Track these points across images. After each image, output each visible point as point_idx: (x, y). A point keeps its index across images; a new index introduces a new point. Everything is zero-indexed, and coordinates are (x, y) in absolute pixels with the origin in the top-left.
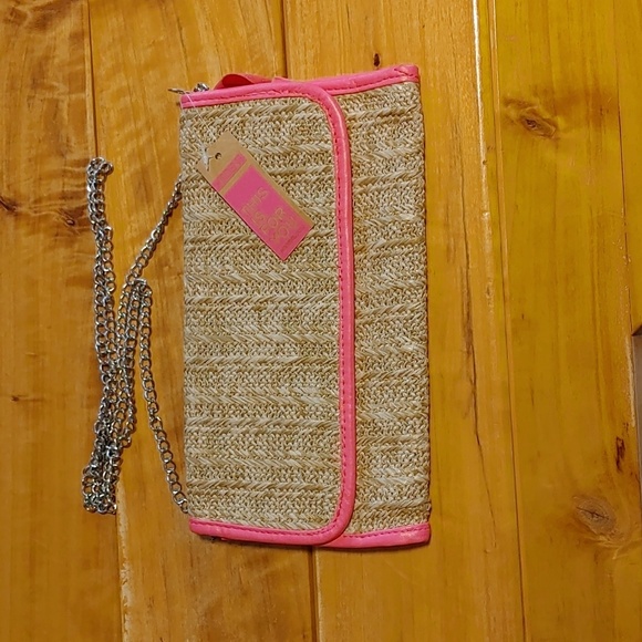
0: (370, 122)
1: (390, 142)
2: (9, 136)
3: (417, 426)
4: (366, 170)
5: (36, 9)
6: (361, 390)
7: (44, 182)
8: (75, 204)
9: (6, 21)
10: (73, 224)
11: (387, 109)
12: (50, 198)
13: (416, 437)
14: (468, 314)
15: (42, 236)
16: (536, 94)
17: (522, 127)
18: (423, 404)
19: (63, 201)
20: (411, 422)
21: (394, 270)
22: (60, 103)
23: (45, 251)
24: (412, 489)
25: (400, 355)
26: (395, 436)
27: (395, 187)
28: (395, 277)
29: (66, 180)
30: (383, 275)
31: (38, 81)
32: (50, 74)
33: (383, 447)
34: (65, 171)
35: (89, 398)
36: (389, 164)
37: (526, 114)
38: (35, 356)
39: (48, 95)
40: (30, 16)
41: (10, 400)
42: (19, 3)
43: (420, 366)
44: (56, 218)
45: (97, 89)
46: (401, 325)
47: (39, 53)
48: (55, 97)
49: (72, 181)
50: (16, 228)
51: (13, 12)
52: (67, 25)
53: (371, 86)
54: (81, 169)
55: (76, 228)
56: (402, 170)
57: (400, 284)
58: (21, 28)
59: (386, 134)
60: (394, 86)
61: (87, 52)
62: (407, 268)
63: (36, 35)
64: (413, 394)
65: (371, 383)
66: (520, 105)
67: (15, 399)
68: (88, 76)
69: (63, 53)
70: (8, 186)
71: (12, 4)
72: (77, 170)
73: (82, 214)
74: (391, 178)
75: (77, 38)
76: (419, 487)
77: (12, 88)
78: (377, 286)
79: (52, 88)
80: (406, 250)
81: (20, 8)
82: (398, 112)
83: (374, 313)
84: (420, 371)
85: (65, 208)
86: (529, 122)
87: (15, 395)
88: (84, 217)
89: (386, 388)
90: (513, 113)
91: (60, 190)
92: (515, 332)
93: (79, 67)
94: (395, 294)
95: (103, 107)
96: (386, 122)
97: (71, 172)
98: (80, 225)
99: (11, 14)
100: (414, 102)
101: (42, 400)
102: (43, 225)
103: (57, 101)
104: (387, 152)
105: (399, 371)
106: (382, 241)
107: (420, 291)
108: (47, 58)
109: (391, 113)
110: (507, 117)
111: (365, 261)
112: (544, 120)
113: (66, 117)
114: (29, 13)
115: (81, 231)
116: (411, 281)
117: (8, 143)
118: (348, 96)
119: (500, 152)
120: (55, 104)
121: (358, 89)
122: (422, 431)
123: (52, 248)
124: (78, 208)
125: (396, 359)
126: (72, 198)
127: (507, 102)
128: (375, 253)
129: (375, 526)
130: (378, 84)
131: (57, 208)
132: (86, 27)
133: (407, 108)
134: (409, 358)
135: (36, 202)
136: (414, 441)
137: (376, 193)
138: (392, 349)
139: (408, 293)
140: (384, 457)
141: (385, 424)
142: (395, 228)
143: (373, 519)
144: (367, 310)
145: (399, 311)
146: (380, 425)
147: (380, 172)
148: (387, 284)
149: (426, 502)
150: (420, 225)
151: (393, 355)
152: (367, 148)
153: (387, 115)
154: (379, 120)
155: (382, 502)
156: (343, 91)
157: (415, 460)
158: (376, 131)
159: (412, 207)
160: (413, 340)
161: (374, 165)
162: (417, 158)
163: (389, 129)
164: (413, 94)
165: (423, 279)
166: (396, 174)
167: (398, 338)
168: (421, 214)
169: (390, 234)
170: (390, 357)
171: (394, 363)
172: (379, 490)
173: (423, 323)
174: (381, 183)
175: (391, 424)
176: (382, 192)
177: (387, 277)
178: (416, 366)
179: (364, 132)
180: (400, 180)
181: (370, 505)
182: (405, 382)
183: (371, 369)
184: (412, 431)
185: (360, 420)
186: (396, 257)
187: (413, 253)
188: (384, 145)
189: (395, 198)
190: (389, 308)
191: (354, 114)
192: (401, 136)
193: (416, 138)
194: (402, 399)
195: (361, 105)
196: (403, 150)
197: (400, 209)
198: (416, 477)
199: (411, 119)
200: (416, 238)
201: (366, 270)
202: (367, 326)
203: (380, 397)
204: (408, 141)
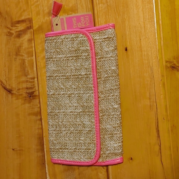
0: (101, 40)
1: (107, 47)
2: (9, 70)
3: (119, 129)
4: (100, 55)
5: (16, 32)
6: (101, 119)
7: (20, 84)
9: (7, 35)
10: (30, 97)
11: (106, 37)
12: (22, 89)
14: (158, 125)
15: (20, 100)
16: (174, 59)
17: (171, 69)
18: (120, 123)
19: (27, 90)
20: (117, 128)
21: (110, 84)
22: (25, 60)
23: (21, 105)
24: (118, 148)
25: (113, 109)
26: (112, 133)
27: (109, 59)
28: (111, 86)
29: (28, 84)
30: (107, 86)
31: (18, 53)
32: (22, 51)
33: (109, 136)
34: (27, 81)
35: (37, 149)
36: (107, 53)
37: (172, 65)
38: (19, 137)
39: (21, 58)
40: (15, 34)
42: (11, 30)
44: (25, 95)
45: (37, 56)
46: (113, 100)
47: (18, 45)
48: (24, 58)
49: (30, 84)
50: (12, 98)
51: (9, 32)
52: (27, 37)
53: (101, 30)
54: (33, 80)
55: (31, 98)
56: (111, 54)
57: (112, 88)
58: (12, 37)
59: (106, 44)
60: (108, 30)
61: (33, 45)
62: (114, 83)
63: (17, 40)
64: (117, 120)
65: (104, 117)
66: (170, 62)
67: (13, 150)
68: (34, 52)
69: (26, 45)
70: (9, 85)
71: (9, 30)
72: (31, 80)
73: (33, 94)
75: (30, 41)
76: (120, 147)
77: (9, 55)
78: (105, 89)
79: (22, 56)
80: (114, 78)
82: (110, 37)
83: (105, 97)
84: (119, 113)
85: (28, 92)
86: (173, 67)
87: (13, 148)
88: (34, 95)
89: (109, 118)
90: (169, 65)
91: (26, 86)
92: (172, 130)
93: (31, 49)
94: (111, 91)
95: (39, 61)
96: (106, 40)
97: (29, 81)
98: (32, 97)
99: (8, 33)
100: (114, 35)
101: (22, 150)
102: (20, 97)
103: (24, 59)
104: (106, 49)
105: (113, 113)
106: (106, 75)
107: (118, 90)
108: (20, 47)
109: (107, 38)
110: (167, 66)
111: (101, 81)
112: (177, 66)
113: (27, 65)
115: (33, 99)
116: (115, 87)
117: (8, 72)
118: (94, 33)
119: (165, 77)
120: (24, 61)
121: (97, 31)
123: (24, 104)
124: (32, 92)
126: (30, 89)
127: (167, 62)
128: (104, 79)
129: (108, 159)
131: (25, 92)
132: (33, 38)
133: (112, 37)
134: (116, 110)
135: (18, 90)
136: (118, 134)
137: (104, 61)
138: (111, 107)
139: (115, 90)
140: (109, 139)
141: (109, 129)
142: (110, 72)
143: (107, 157)
144: (102, 96)
145: (112, 96)
146: (108, 129)
147: (104, 55)
148: (108, 88)
149: (122, 151)
150: (117, 70)
151: (111, 109)
152: (100, 48)
153: (106, 38)
154: (103, 40)
155: (109, 152)
156: (92, 31)
157: (119, 139)
158: (103, 43)
159: (115, 65)
160: (117, 104)
161: (102, 53)
162: (116, 51)
163: (107, 42)
164: (114, 32)
165: (119, 86)
166: (109, 56)
167: (112, 104)
168: (117, 67)
169: (108, 73)
170: (110, 109)
171: (111, 111)
172: (108, 148)
173: (119, 99)
174: (105, 58)
175: (111, 129)
176: (105, 61)
177: (108, 86)
178: (118, 112)
179: (99, 43)
180: (111, 57)
181: (106, 153)
182: (114, 117)
183: (104, 113)
184: (117, 131)
185: (101, 128)
186: (111, 80)
187: (116, 79)
188: (105, 47)
189: (110, 63)
190: (109, 95)
191: (96, 38)
192: (111, 45)
193: (115, 45)
194: (114, 122)
195: (98, 35)
196: (111, 49)
197: (111, 66)
198: (119, 144)
199: (113, 39)
200: (116, 75)
201: (101, 84)
202: (102, 100)
203: (107, 121)
204: (113, 46)
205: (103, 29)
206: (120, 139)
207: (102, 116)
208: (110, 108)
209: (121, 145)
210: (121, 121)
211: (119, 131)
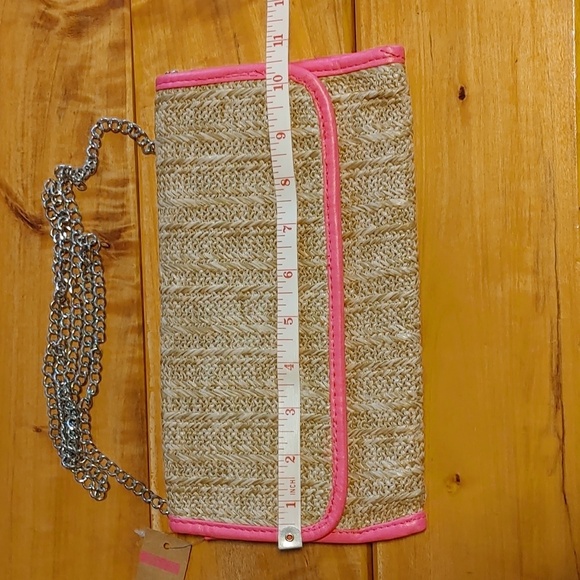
0: (355, 105)
1: (378, 126)
2: (35, 149)
3: (414, 417)
4: (353, 154)
5: (71, 14)
6: (353, 380)
8: (112, 226)
9: (35, 25)
10: (109, 247)
11: (373, 92)
13: (412, 428)
18: (418, 394)
19: (97, 223)
20: (407, 413)
21: (385, 257)
22: (96, 117)
24: (410, 481)
25: (394, 344)
26: (391, 428)
27: (385, 171)
28: (387, 265)
29: (101, 200)
30: (374, 263)
31: (71, 90)
32: (85, 85)
33: (378, 439)
34: (100, 190)
36: (378, 147)
39: (82, 107)
40: (63, 23)
42: (49, 6)
43: (414, 354)
45: (139, 104)
46: (394, 313)
47: (72, 62)
48: (91, 110)
49: (109, 202)
51: (43, 15)
52: (105, 34)
53: (356, 68)
54: (120, 189)
55: (112, 252)
56: (391, 154)
57: (392, 271)
58: (52, 32)
59: (373, 117)
60: (381, 68)
62: (399, 254)
63: (71, 43)
64: (408, 384)
65: (362, 374)
68: (129, 90)
69: (100, 63)
70: (34, 203)
71: (42, 7)
72: (113, 189)
73: (119, 237)
74: (380, 162)
75: (117, 48)
76: (416, 480)
77: (40, 97)
78: (367, 274)
79: (86, 100)
80: (397, 236)
81: (52, 12)
82: (386, 94)
83: (365, 302)
84: (415, 360)
85: (100, 229)
88: (121, 240)
89: (380, 378)
91: (94, 210)
93: (119, 80)
94: (387, 282)
96: (373, 105)
97: (107, 192)
98: (116, 249)
99: (41, 18)
100: (403, 85)
103: (93, 113)
104: (374, 136)
105: (393, 360)
106: (372, 227)
107: (414, 278)
108: (81, 68)
109: (378, 96)
111: (354, 248)
114: (61, 17)
115: (118, 255)
116: (404, 268)
117: (34, 156)
118: (331, 78)
121: (341, 71)
122: (419, 422)
124: (114, 231)
125: (390, 349)
126: (107, 219)
128: (364, 240)
129: (372, 521)
130: (363, 66)
132: (127, 37)
133: (395, 91)
134: (404, 347)
136: (409, 433)
137: (364, 178)
138: (385, 338)
139: (401, 280)
140: (379, 449)
141: (379, 415)
142: (385, 214)
143: (369, 513)
144: (358, 298)
145: (392, 299)
146: (374, 416)
147: (367, 156)
148: (379, 272)
149: (423, 493)
150: (412, 210)
151: (386, 345)
152: (353, 132)
153: (374, 98)
154: (365, 102)
155: (378, 496)
156: (326, 73)
157: (412, 451)
158: (363, 114)
159: (403, 191)
160: (407, 328)
161: (361, 149)
162: (407, 141)
163: (376, 111)
164: (401, 76)
165: (416, 265)
166: (385, 158)
167: (391, 327)
168: (412, 198)
169: (381, 219)
170: (383, 346)
171: (387, 352)
172: (375, 484)
173: (417, 311)
174: (369, 167)
175: (386, 415)
176: (371, 177)
177: (378, 264)
178: (411, 355)
179: (349, 115)
180: (390, 164)
181: (366, 499)
182: (399, 372)
183: (363, 359)
184: (408, 422)
185: (352, 411)
186: (387, 243)
187: (405, 239)
188: (371, 128)
189: (385, 183)
190: (381, 297)
191: (338, 96)
192: (390, 119)
193: (405, 120)
194: (397, 389)
195: (345, 87)
196: (391, 133)
197: (391, 195)
198: (413, 469)
199: (400, 102)
200: (408, 224)
201: (355, 257)
202: (358, 315)
203: (373, 387)
204: (397, 123)
206: (418, 450)
207: (355, 370)
208: (384, 343)
209: (419, 472)
210: (422, 386)
211: (414, 422)
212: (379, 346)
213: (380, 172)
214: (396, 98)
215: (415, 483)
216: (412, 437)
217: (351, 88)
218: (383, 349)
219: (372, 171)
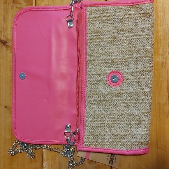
0: (136, 16)
1: (143, 23)
3: (148, 116)
4: (134, 31)
6: (129, 103)
11: (143, 12)
13: (148, 119)
18: (150, 109)
20: (146, 114)
21: (142, 65)
24: (146, 136)
25: (143, 93)
26: (140, 119)
27: (144, 38)
28: (143, 67)
30: (139, 67)
33: (136, 122)
36: (143, 30)
41: (4, 107)
43: (150, 96)
46: (144, 83)
53: (137, 4)
56: (147, 32)
57: (145, 69)
59: (141, 20)
60: (146, 5)
62: (147, 64)
64: (147, 105)
65: (132, 101)
67: (6, 107)
74: (143, 35)
76: (148, 136)
78: (136, 70)
80: (147, 59)
82: (147, 13)
83: (135, 79)
84: (150, 98)
87: (6, 105)
89: (138, 103)
94: (143, 73)
96: (142, 16)
100: (152, 10)
104: (142, 26)
105: (143, 98)
106: (139, 55)
107: (151, 72)
109: (144, 13)
111: (132, 61)
116: (148, 69)
118: (129, 6)
121: (132, 4)
122: (149, 118)
125: (142, 94)
128: (136, 59)
129: (132, 148)
133: (150, 12)
134: (147, 94)
136: (146, 121)
137: (137, 39)
138: (141, 91)
139: (147, 72)
140: (136, 125)
141: (137, 115)
142: (143, 51)
143: (132, 145)
144: (132, 77)
145: (144, 78)
146: (135, 115)
147: (139, 32)
148: (140, 69)
149: (149, 140)
150: (152, 50)
151: (141, 93)
152: (134, 24)
153: (142, 14)
154: (139, 15)
155: (135, 140)
156: (127, 5)
157: (147, 127)
158: (138, 19)
159: (150, 44)
160: (148, 88)
161: (137, 30)
162: (152, 28)
163: (143, 18)
164: (152, 7)
165: (152, 68)
166: (145, 34)
167: (143, 87)
168: (152, 47)
169: (142, 53)
170: (140, 93)
171: (141, 95)
172: (134, 136)
173: (151, 83)
174: (139, 36)
175: (139, 115)
176: (139, 39)
177: (140, 67)
178: (148, 96)
179: (134, 19)
180: (146, 35)
181: (131, 141)
182: (144, 101)
183: (133, 97)
184: (146, 117)
185: (128, 113)
186: (143, 61)
187: (149, 60)
188: (141, 23)
189: (144, 41)
190: (140, 77)
191: (130, 13)
192: (147, 21)
193: (152, 22)
194: (143, 107)
195: (133, 10)
196: (147, 26)
197: (146, 45)
198: (147, 132)
199: (151, 16)
200: (150, 55)
201: (132, 64)
202: (132, 83)
203: (135, 106)
204: (149, 22)
205: (140, 3)
206: (149, 126)
207: (129, 100)
208: (140, 92)
209: (149, 133)
210: (151, 106)
211: (148, 117)
212: (138, 93)
213: (143, 38)
214: (150, 14)
215: (147, 137)
216: (147, 122)
217: (135, 10)
218: (139, 94)
219: (140, 37)
